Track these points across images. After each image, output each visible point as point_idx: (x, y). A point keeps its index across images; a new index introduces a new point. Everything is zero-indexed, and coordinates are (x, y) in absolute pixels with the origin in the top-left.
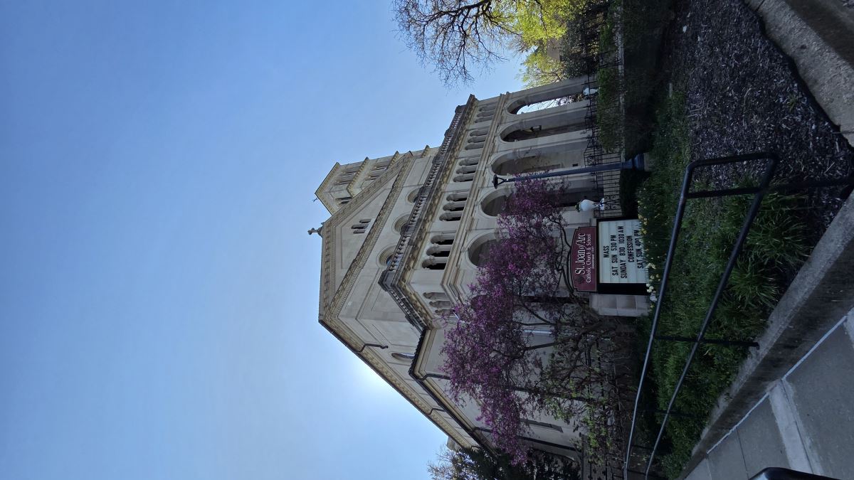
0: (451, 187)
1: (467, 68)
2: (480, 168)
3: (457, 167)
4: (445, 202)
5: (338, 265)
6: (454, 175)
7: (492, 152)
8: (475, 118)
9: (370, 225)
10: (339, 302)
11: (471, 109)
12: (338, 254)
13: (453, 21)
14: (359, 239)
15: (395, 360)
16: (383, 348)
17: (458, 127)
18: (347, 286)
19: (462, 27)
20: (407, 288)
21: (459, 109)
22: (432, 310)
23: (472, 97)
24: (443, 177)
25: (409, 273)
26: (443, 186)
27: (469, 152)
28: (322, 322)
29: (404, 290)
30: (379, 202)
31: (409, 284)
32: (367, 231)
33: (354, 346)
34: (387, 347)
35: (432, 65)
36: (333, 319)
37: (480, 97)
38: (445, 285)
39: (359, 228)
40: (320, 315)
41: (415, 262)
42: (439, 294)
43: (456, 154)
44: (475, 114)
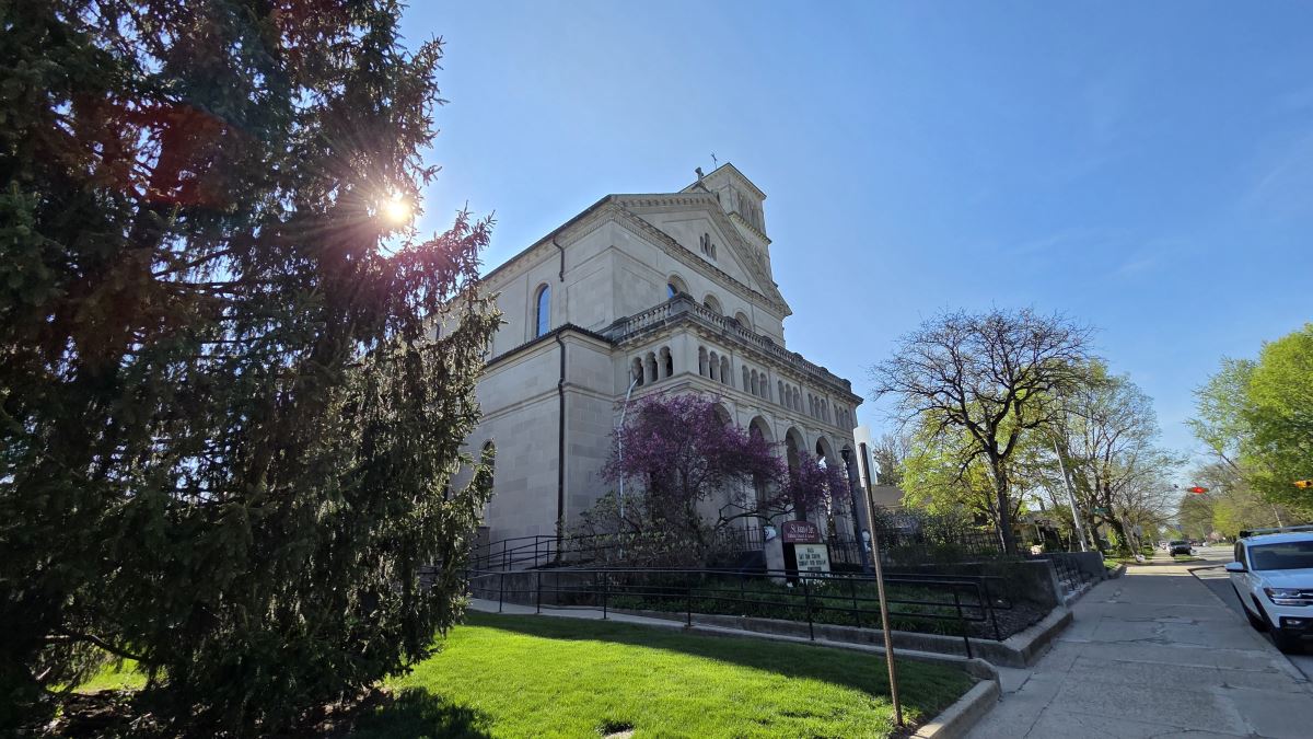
0: (774, 377)
1: (888, 395)
2: (793, 415)
3: (792, 385)
4: (759, 372)
5: (665, 216)
6: (785, 382)
7: (807, 427)
8: (839, 405)
9: (710, 261)
10: (629, 222)
11: (849, 400)
12: (677, 215)
13: (949, 381)
14: (694, 247)
15: (534, 286)
16: (561, 275)
17: (832, 385)
18: (646, 232)
19: (942, 391)
20: (679, 329)
21: (847, 383)
22: (642, 354)
23: (858, 401)
24: (785, 369)
25: (695, 331)
26: (774, 368)
27: (806, 398)
28: (607, 199)
29: (678, 325)
30: (735, 272)
31: (684, 332)
32: (704, 256)
33: (563, 234)
34: (562, 281)
35: (898, 351)
36: (610, 214)
37: (859, 410)
38: (687, 377)
39: (706, 245)
40: (616, 196)
41: (704, 338)
42: (670, 366)
43: (805, 383)
44: (843, 406)
